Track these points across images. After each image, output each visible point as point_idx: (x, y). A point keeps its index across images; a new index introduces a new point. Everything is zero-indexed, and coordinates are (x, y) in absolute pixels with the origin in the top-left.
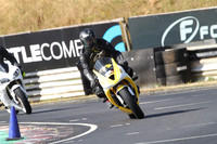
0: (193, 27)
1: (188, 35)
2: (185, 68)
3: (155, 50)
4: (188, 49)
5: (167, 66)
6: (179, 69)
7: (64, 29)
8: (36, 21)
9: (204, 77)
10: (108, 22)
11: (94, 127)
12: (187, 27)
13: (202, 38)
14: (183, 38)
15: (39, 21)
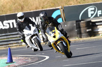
0: (94, 11)
1: (92, 15)
2: (90, 30)
3: (77, 21)
4: (92, 21)
5: (82, 29)
6: (88, 30)
7: (34, 12)
8: (20, 8)
9: (99, 34)
10: (54, 8)
11: (47, 57)
12: (91, 11)
13: (98, 16)
14: (90, 16)
15: (22, 8)
